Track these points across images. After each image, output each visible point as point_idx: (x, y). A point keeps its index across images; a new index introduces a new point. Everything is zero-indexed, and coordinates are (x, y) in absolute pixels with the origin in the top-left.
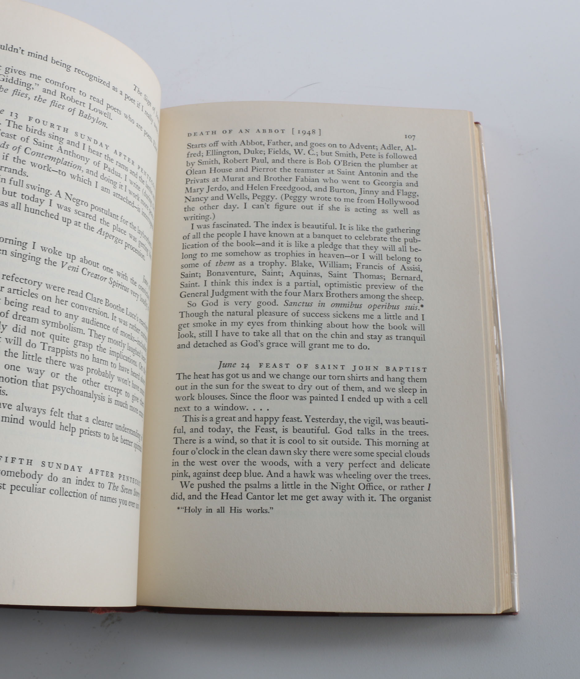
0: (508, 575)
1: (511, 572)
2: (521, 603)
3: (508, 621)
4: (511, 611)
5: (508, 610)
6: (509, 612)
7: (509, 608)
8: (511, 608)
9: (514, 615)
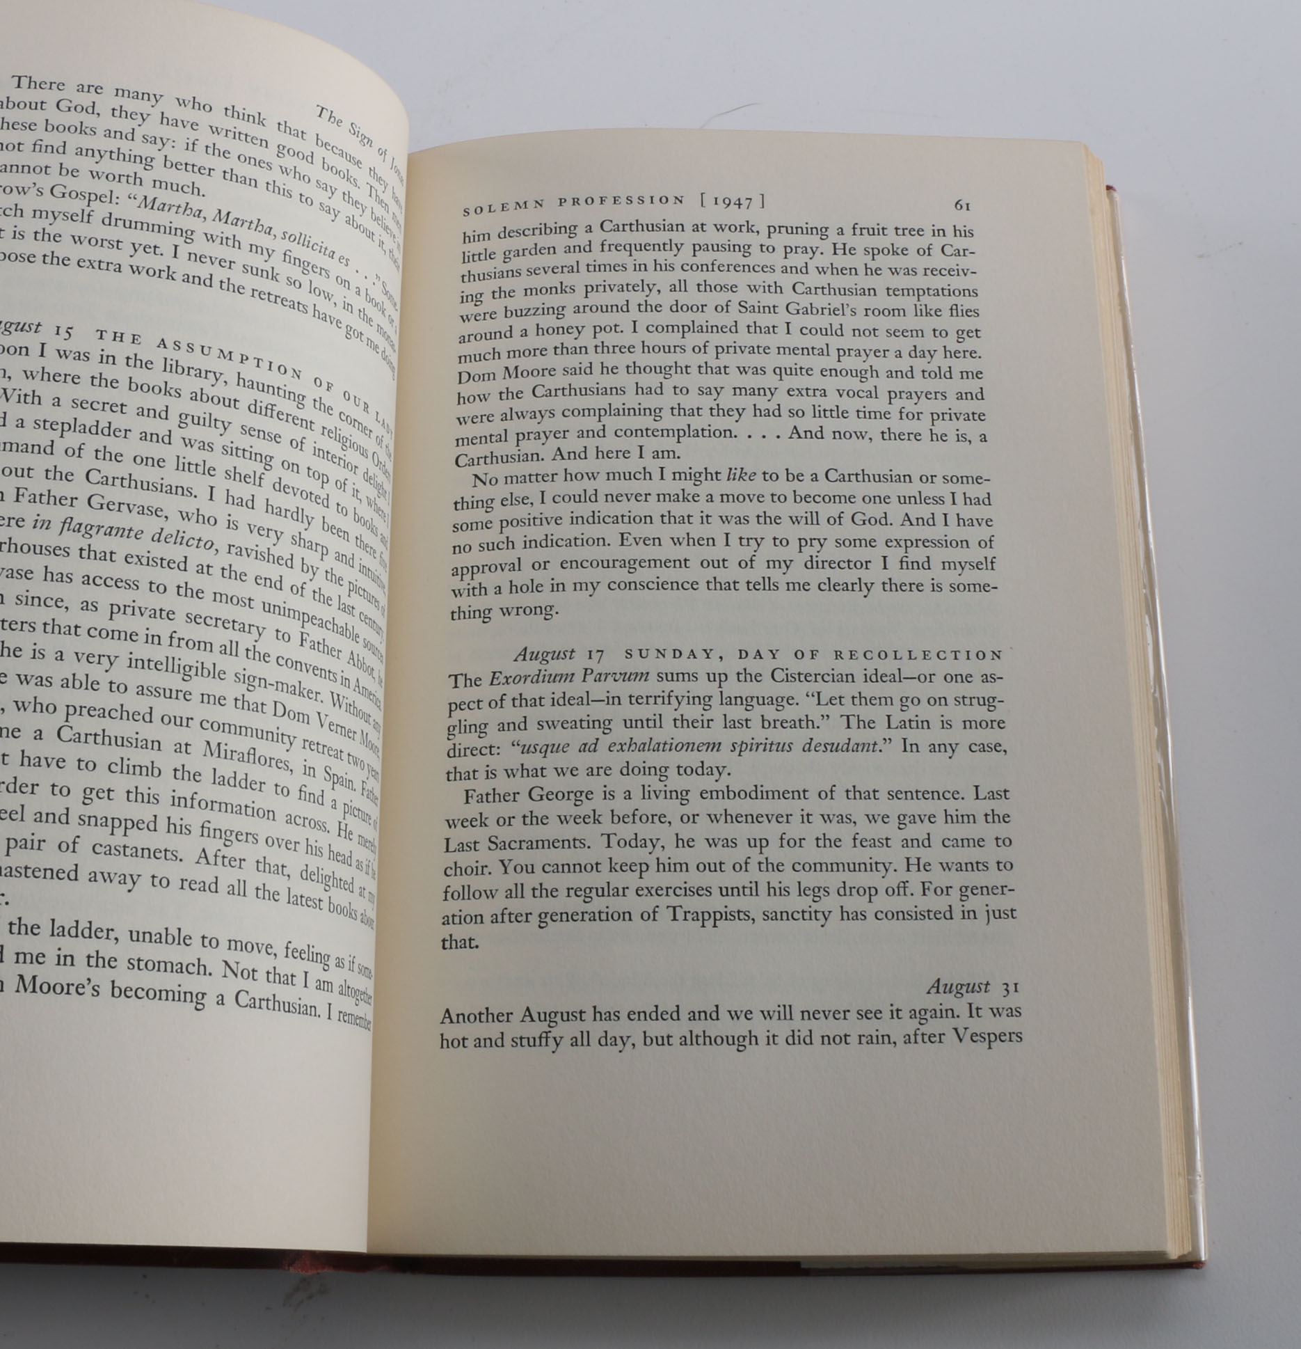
0: (1181, 1181)
1: (1189, 1174)
2: (1211, 1243)
3: (1182, 1283)
4: (1190, 1259)
5: (1183, 1256)
6: (1184, 1261)
7: (1186, 1253)
8: (1189, 1253)
9: (1197, 1268)
